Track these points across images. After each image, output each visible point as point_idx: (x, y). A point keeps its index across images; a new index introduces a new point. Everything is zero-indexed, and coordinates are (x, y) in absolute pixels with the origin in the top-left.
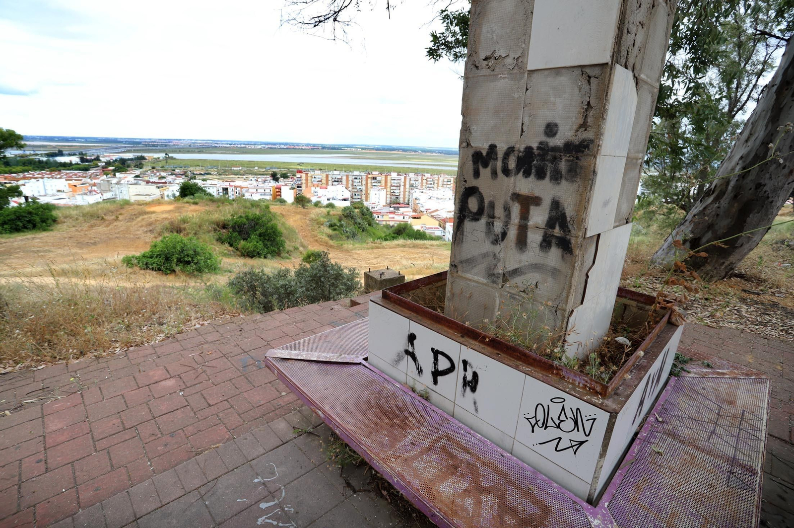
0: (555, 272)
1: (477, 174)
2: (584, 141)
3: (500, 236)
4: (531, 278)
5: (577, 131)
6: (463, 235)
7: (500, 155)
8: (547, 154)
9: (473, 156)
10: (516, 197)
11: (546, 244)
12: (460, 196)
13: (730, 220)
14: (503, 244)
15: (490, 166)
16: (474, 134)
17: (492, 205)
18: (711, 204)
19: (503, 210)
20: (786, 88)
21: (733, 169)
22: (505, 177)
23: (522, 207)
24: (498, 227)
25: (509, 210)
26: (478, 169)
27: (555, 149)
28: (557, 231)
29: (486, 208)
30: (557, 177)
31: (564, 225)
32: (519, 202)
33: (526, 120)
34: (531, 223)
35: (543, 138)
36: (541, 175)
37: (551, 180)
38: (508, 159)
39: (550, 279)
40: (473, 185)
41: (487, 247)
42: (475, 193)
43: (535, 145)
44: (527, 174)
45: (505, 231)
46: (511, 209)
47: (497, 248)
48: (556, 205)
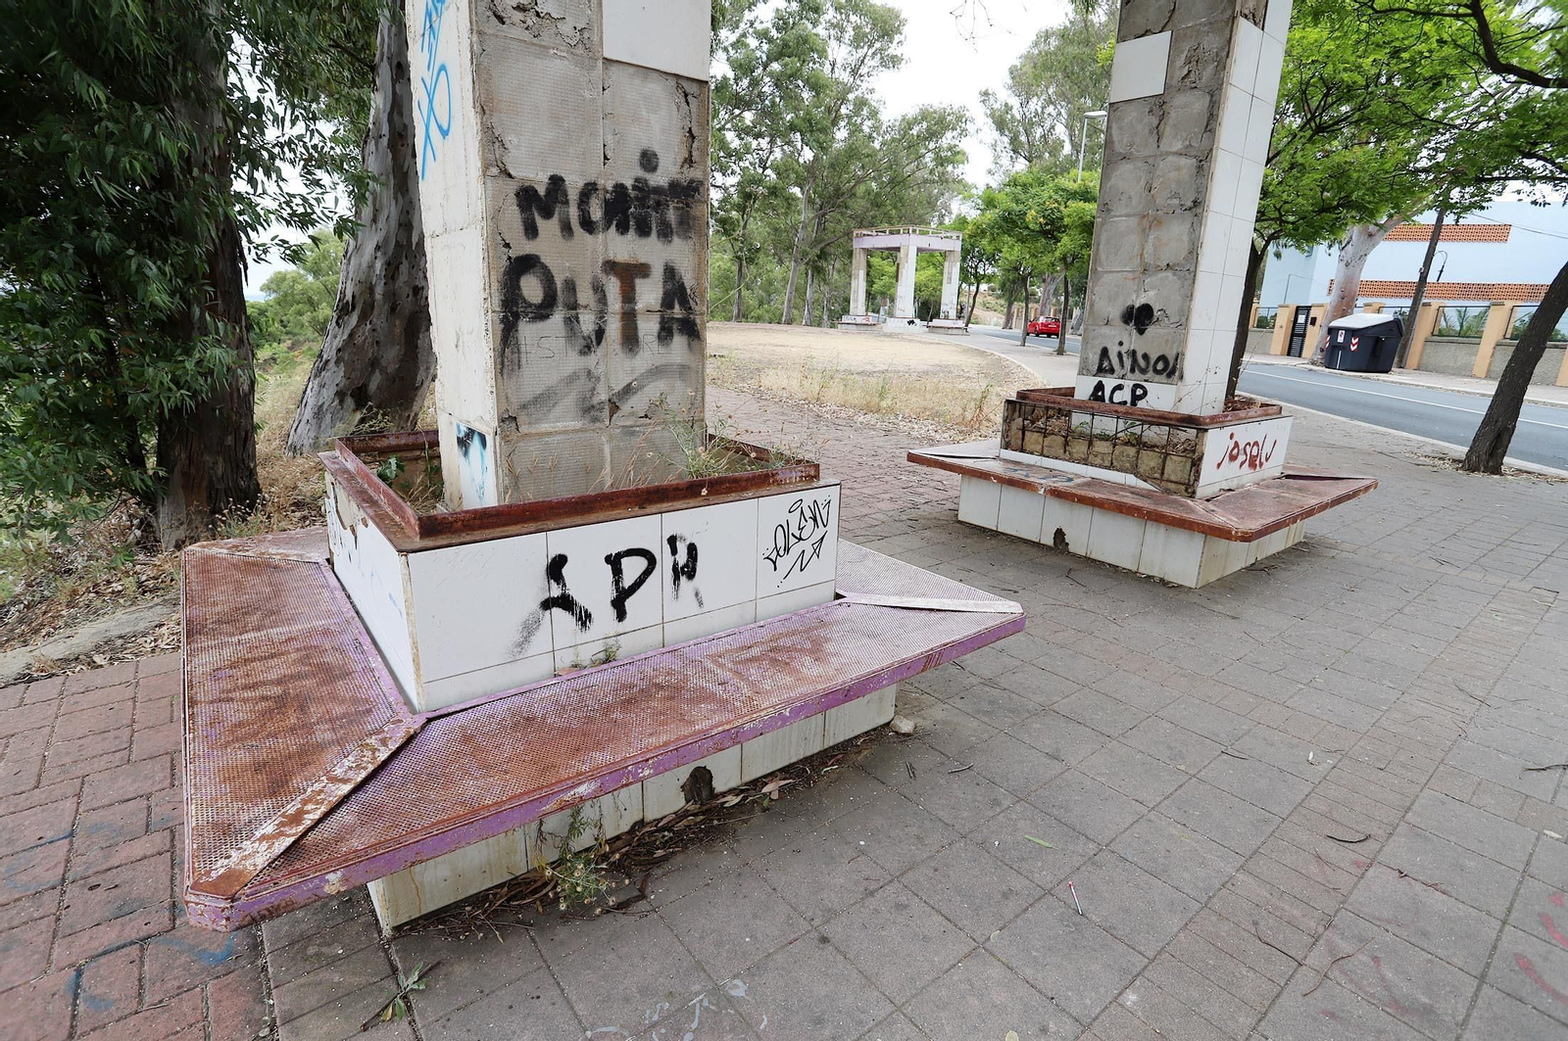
0: (683, 371)
1: (531, 231)
2: (692, 181)
3: (593, 338)
4: (652, 391)
5: (682, 166)
6: (519, 352)
7: (573, 195)
8: (648, 197)
9: (517, 195)
10: (611, 267)
11: (665, 333)
12: (500, 277)
13: (398, 347)
14: (600, 351)
15: (556, 215)
16: (513, 152)
17: (571, 286)
18: (357, 326)
19: (591, 292)
20: (400, 143)
21: (371, 266)
22: (587, 234)
23: (622, 283)
24: (587, 322)
25: (603, 291)
26: (533, 220)
27: (658, 190)
28: (678, 311)
29: (559, 293)
30: (666, 233)
31: (685, 303)
32: (616, 274)
33: (610, 140)
34: (640, 306)
35: (641, 173)
36: (643, 231)
37: (659, 237)
38: (588, 203)
39: (678, 383)
40: (527, 253)
41: (573, 362)
42: (534, 266)
43: (629, 183)
44: (623, 229)
45: (600, 327)
46: (606, 289)
47: (591, 360)
48: (670, 273)
